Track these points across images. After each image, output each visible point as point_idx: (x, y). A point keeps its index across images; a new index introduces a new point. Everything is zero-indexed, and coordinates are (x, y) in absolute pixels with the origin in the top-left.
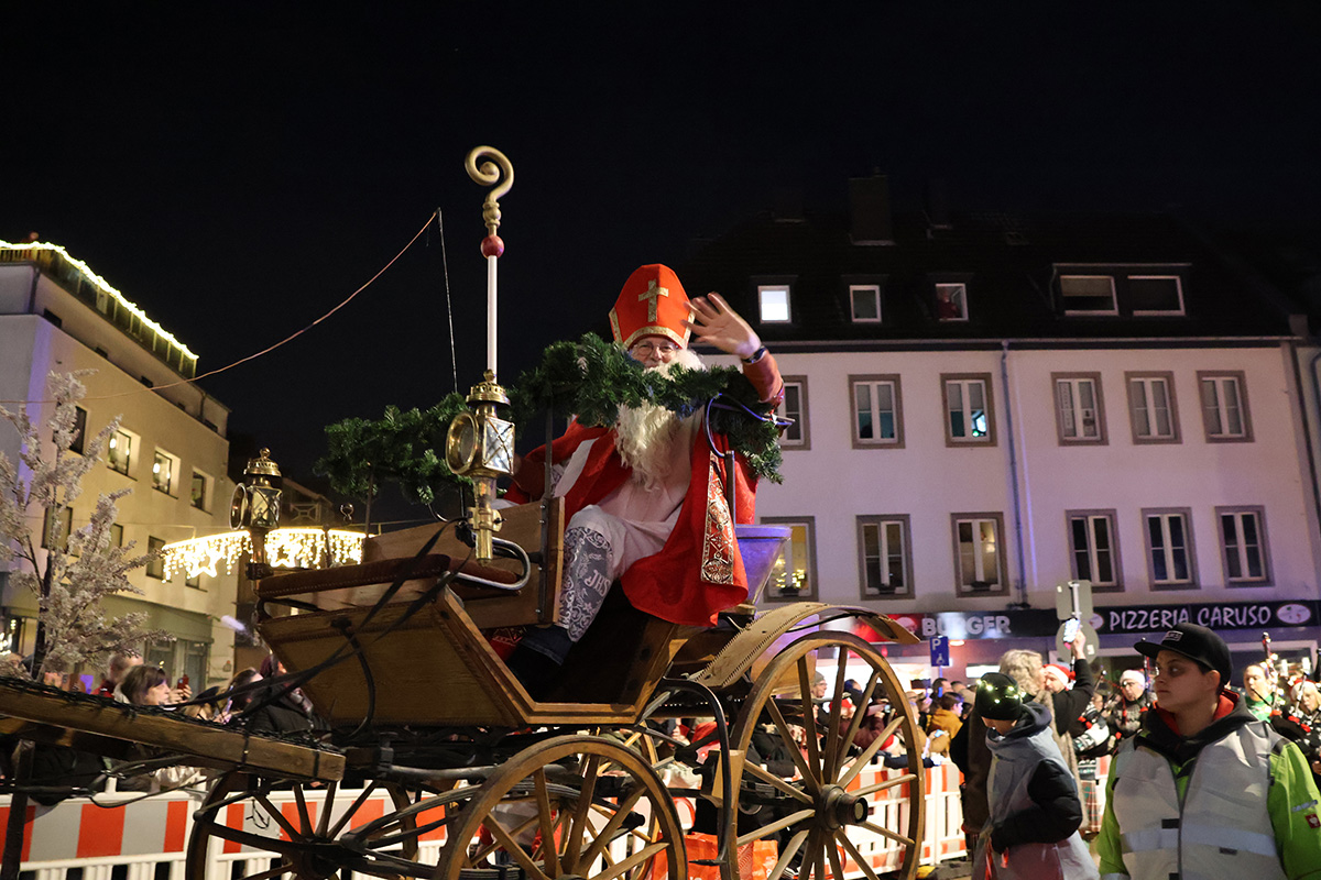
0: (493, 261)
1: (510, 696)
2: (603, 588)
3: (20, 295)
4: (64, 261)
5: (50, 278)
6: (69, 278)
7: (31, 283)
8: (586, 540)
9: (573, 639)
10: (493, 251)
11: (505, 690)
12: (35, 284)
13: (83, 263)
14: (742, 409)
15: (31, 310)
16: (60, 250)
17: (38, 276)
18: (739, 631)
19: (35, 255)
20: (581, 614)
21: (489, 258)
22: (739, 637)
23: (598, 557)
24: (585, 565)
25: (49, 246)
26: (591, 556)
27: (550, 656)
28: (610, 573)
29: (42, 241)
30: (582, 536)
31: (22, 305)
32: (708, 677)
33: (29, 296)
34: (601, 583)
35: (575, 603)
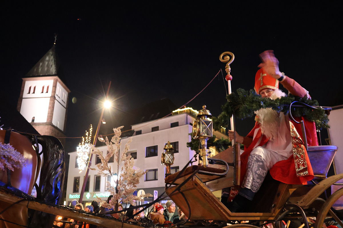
0: (229, 82)
1: (222, 211)
2: (263, 174)
3: (184, 121)
4: (192, 111)
5: (190, 116)
6: (194, 115)
7: (186, 117)
8: (256, 158)
9: (254, 192)
10: (229, 79)
11: (220, 208)
12: (187, 117)
13: (196, 110)
14: (306, 105)
15: (187, 123)
16: (191, 109)
17: (187, 115)
18: (315, 185)
19: (186, 111)
20: (256, 183)
21: (228, 81)
22: (315, 187)
23: (261, 164)
24: (257, 167)
25: (189, 108)
26: (258, 163)
27: (247, 197)
28: (266, 169)
29: (187, 107)
30: (255, 157)
31: (185, 123)
32: (302, 202)
33: (186, 120)
34: (263, 173)
35: (253, 179)
